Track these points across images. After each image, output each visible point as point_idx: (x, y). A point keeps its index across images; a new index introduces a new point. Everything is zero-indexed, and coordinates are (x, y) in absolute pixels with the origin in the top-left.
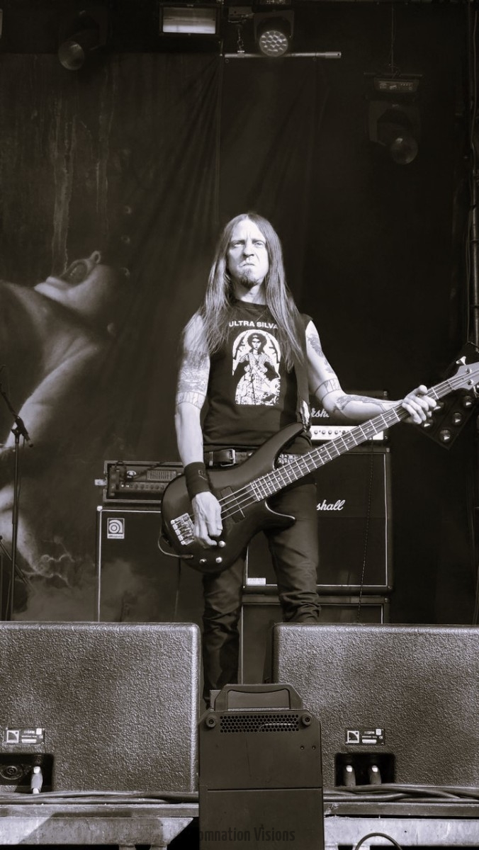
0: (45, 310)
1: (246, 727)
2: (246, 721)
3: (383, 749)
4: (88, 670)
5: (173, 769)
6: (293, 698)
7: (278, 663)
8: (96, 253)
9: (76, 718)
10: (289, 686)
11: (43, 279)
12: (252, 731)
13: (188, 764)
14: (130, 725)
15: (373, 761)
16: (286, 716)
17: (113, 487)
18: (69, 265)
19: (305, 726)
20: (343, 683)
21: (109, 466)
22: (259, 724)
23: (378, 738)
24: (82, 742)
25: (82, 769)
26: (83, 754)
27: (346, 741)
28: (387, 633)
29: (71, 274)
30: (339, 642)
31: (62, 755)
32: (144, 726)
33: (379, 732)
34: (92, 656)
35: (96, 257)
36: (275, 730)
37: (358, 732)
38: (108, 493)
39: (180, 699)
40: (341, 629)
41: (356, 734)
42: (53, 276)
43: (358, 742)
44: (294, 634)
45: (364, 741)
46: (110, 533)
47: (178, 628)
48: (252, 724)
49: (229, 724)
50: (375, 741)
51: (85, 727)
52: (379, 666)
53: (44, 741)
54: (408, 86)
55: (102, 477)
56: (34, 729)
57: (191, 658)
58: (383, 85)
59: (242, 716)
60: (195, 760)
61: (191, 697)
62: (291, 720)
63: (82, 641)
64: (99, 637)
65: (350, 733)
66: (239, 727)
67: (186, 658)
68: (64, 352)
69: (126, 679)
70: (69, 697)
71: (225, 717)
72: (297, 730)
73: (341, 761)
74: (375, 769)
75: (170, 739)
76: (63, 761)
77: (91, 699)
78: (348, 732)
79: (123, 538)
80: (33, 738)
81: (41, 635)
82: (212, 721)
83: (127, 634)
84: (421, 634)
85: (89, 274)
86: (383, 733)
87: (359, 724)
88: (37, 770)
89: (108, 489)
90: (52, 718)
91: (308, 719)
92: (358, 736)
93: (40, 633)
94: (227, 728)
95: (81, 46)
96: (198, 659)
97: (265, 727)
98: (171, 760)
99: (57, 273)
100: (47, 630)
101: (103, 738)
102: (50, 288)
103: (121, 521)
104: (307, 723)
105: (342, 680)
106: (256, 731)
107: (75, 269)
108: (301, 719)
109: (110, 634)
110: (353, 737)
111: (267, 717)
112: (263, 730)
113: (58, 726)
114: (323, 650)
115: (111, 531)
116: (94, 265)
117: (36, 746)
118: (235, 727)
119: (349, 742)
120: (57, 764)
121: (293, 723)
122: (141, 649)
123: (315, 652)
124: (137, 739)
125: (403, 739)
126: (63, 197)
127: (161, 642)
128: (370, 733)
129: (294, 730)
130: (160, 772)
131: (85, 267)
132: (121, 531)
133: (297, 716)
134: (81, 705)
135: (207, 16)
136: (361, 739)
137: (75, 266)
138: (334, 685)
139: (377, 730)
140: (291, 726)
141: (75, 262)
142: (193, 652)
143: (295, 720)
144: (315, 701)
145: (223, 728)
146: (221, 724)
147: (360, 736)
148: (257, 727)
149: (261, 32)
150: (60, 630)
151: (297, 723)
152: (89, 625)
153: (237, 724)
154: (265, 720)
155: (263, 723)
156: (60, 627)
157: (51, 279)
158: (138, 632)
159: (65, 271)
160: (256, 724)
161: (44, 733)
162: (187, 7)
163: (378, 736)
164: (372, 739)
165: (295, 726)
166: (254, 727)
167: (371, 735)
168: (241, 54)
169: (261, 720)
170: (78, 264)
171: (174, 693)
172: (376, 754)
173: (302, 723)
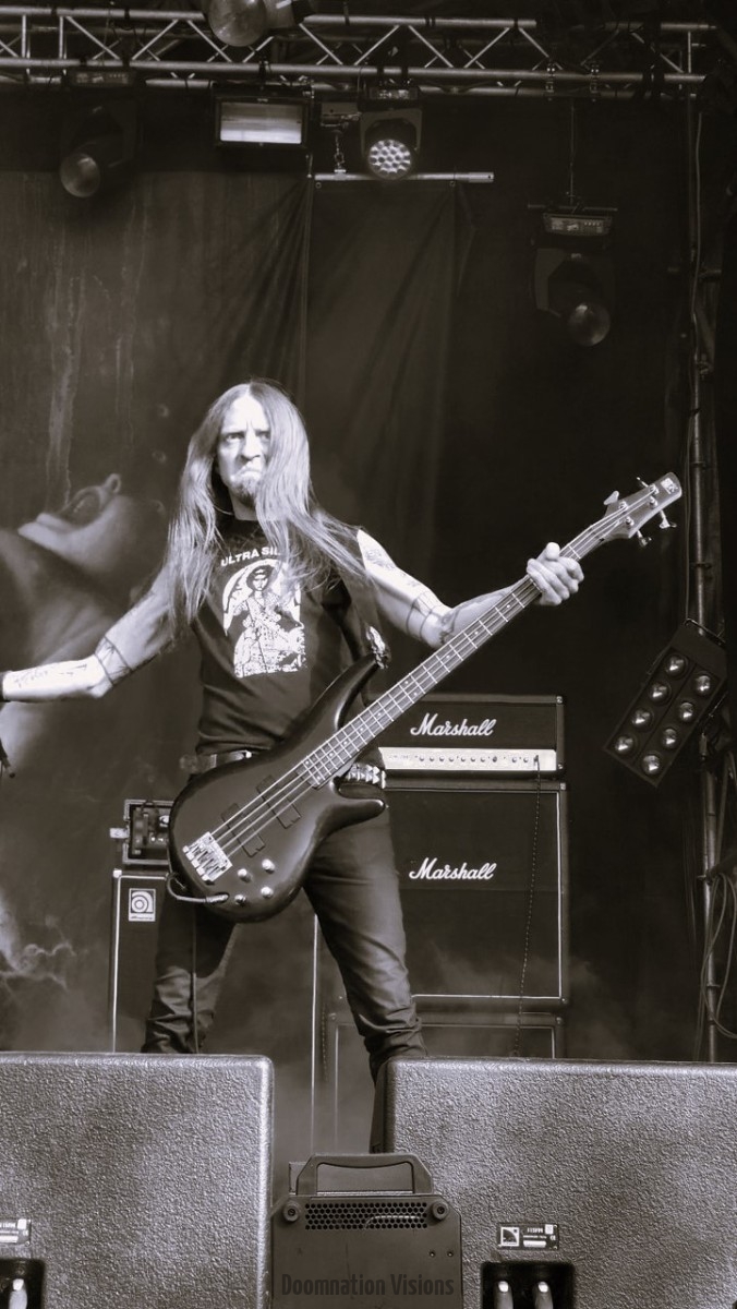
0: (35, 566)
1: (346, 1221)
2: (346, 1211)
3: (556, 1256)
4: (99, 1128)
5: (228, 1285)
6: (419, 1177)
7: (393, 1119)
8: (113, 477)
9: (80, 1204)
10: (410, 1157)
11: (32, 517)
12: (355, 1227)
13: (252, 1278)
14: (163, 1216)
15: (541, 1275)
16: (407, 1205)
17: (138, 840)
18: (72, 495)
19: (437, 1221)
20: (495, 1152)
21: (133, 808)
22: (366, 1216)
23: (548, 1240)
24: (88, 1241)
25: (87, 1283)
26: (90, 1260)
27: (499, 1242)
28: (563, 1074)
29: (75, 511)
30: (489, 1087)
31: (58, 1261)
32: (185, 1217)
33: (549, 1229)
34: (106, 1107)
35: (114, 484)
36: (390, 1226)
37: (517, 1229)
38: (130, 850)
39: (242, 1176)
40: (491, 1066)
41: (515, 1231)
42: (48, 512)
43: (517, 1244)
44: (419, 1074)
45: (526, 1243)
46: (133, 912)
47: (239, 1064)
48: (355, 1216)
49: (319, 1217)
50: (543, 1244)
51: (94, 1218)
52: (551, 1126)
53: (30, 1240)
54: (596, 226)
55: (121, 825)
56: (15, 1220)
57: (258, 1109)
58: (557, 224)
59: (340, 1203)
60: (264, 1270)
61: (258, 1172)
62: (416, 1210)
63: (91, 1082)
64: (116, 1076)
65: (505, 1231)
66: (334, 1222)
67: (250, 1110)
68: (64, 630)
69: (157, 1144)
70: (69, 1171)
71: (313, 1206)
72: (425, 1226)
73: (491, 1274)
74: (544, 1288)
75: (226, 1238)
76: (60, 1272)
77: (102, 1174)
78: (503, 1228)
79: (153, 920)
80: (13, 1235)
81: (27, 1073)
82: (292, 1212)
83: (158, 1073)
84: (616, 1076)
85: (103, 508)
86: (556, 1231)
87: (518, 1216)
88: (18, 1285)
89: (130, 844)
90: (42, 1202)
91: (442, 1210)
92: (517, 1236)
93: (26, 1069)
94: (316, 1222)
95: (95, 159)
96: (270, 1112)
97: (375, 1221)
98: (227, 1271)
99: (54, 507)
100: (36, 1065)
101: (122, 1235)
102: (43, 531)
103: (151, 893)
104: (439, 1216)
105: (493, 1147)
106: (361, 1227)
107: (82, 503)
108: (432, 1207)
109: (134, 1071)
110: (509, 1236)
111: (378, 1205)
112: (372, 1227)
113: (52, 1216)
114: (463, 1100)
115: (134, 909)
116: (111, 496)
117: (17, 1248)
118: (328, 1222)
119: (503, 1244)
120: (49, 1276)
121: (419, 1215)
122: (183, 1095)
123: (451, 1103)
124: (173, 1237)
125: (587, 1241)
126: (64, 392)
127: (214, 1085)
128: (535, 1230)
129: (419, 1226)
130: (209, 1290)
131: (97, 498)
132: (150, 910)
133: (425, 1205)
134: (88, 1183)
135: (289, 116)
136: (522, 1240)
137: (81, 499)
138: (480, 1155)
139: (547, 1226)
140: (416, 1220)
141: (82, 491)
142: (263, 1101)
143: (422, 1210)
144: (451, 1181)
145: (310, 1222)
146: (307, 1217)
147: (521, 1235)
148: (364, 1221)
149: (372, 141)
150: (56, 1066)
151: (425, 1215)
152: (102, 1057)
153: (331, 1216)
154: (375, 1211)
155: (372, 1216)
156: (57, 1061)
157: (44, 517)
158: (177, 1069)
159: (66, 506)
160: (361, 1216)
161: (29, 1227)
162: (256, 102)
163: (548, 1236)
164: (539, 1239)
165: (422, 1221)
166: (358, 1222)
167: (537, 1234)
168: (340, 174)
169: (369, 1211)
170: (88, 494)
171: (233, 1166)
172: (544, 1263)
173: (432, 1216)
